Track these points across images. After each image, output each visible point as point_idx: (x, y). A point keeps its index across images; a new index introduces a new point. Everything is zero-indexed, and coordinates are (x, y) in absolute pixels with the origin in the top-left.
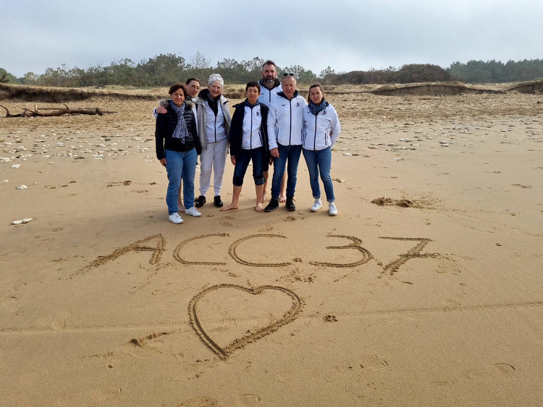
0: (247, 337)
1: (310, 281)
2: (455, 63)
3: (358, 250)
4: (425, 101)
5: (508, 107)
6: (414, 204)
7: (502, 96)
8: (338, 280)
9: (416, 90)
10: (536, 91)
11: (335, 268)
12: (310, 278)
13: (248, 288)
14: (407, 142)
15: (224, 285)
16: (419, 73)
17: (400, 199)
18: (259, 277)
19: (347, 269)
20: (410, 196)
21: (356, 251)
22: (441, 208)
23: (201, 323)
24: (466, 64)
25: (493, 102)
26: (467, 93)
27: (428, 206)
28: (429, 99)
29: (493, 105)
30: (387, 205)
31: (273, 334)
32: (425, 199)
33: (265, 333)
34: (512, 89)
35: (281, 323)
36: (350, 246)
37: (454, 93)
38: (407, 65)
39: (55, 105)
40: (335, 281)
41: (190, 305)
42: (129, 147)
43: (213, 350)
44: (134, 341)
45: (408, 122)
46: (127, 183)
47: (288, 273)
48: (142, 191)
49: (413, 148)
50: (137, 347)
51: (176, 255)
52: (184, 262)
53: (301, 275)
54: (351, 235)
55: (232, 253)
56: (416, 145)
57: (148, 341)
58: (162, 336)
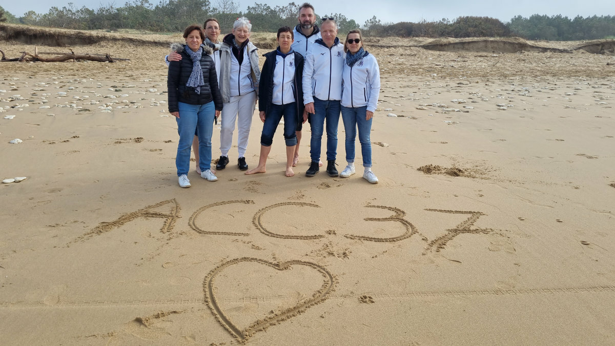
0: (270, 318)
1: (344, 257)
2: (517, 17)
3: (401, 223)
4: (482, 59)
5: (574, 68)
6: (466, 173)
7: (567, 55)
8: (376, 256)
9: (471, 45)
10: (605, 51)
11: (373, 242)
12: (344, 254)
13: (274, 262)
14: (459, 103)
15: (245, 259)
16: (476, 26)
17: (450, 166)
18: (286, 251)
19: (387, 244)
20: (461, 164)
21: (399, 224)
22: (495, 178)
23: (217, 301)
24: (529, 19)
25: (557, 62)
26: (529, 51)
27: (481, 176)
28: (486, 56)
29: (558, 65)
30: (435, 173)
31: (300, 316)
32: (478, 168)
33: (291, 314)
34: (580, 48)
35: (309, 304)
36: (391, 219)
37: (514, 51)
38: (462, 17)
39: (59, 50)
40: (373, 257)
41: (205, 280)
42: (142, 99)
43: (229, 332)
44: (139, 321)
45: (462, 82)
46: (138, 140)
47: (320, 247)
48: (156, 150)
49: (466, 110)
50: (142, 326)
51: (191, 223)
52: (200, 232)
53: (335, 249)
54: (393, 206)
55: (257, 222)
56: (470, 107)
57: (155, 321)
58: (171, 315)
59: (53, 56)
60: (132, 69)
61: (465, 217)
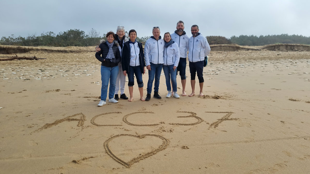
0: (140, 157)
1: (171, 132)
2: (233, 36)
3: (195, 118)
4: (220, 54)
5: (263, 56)
6: (222, 98)
7: (259, 52)
8: (186, 131)
9: (214, 48)
10: (276, 49)
11: (183, 126)
12: (170, 131)
13: (137, 135)
14: (213, 71)
15: (122, 135)
16: (215, 40)
17: (213, 95)
18: (142, 131)
19: (190, 126)
20: (219, 94)
21: (194, 118)
22: (236, 99)
23: (112, 152)
24: (239, 37)
25: (255, 54)
26: (241, 50)
27: (229, 98)
28: (221, 53)
29: (255, 56)
30: (207, 98)
31: (154, 155)
32: (227, 95)
33: (150, 155)
34: (264, 48)
35: (158, 150)
36: (190, 116)
37: (234, 50)
38: (208, 36)
39: (8, 55)
40: (185, 131)
41: (104, 144)
42: (56, 74)
43: (121, 164)
44: (74, 162)
45: (212, 63)
46: (58, 90)
47: (158, 128)
48: (67, 94)
49: (216, 74)
50: (76, 164)
51: (92, 122)
52: (97, 125)
53: (165, 129)
54: (190, 112)
55: (125, 120)
56: (218, 72)
57: (83, 161)
58: (90, 158)
59: (6, 58)
60: (48, 63)
61: (225, 114)
